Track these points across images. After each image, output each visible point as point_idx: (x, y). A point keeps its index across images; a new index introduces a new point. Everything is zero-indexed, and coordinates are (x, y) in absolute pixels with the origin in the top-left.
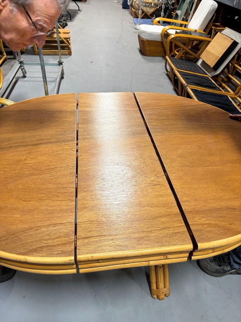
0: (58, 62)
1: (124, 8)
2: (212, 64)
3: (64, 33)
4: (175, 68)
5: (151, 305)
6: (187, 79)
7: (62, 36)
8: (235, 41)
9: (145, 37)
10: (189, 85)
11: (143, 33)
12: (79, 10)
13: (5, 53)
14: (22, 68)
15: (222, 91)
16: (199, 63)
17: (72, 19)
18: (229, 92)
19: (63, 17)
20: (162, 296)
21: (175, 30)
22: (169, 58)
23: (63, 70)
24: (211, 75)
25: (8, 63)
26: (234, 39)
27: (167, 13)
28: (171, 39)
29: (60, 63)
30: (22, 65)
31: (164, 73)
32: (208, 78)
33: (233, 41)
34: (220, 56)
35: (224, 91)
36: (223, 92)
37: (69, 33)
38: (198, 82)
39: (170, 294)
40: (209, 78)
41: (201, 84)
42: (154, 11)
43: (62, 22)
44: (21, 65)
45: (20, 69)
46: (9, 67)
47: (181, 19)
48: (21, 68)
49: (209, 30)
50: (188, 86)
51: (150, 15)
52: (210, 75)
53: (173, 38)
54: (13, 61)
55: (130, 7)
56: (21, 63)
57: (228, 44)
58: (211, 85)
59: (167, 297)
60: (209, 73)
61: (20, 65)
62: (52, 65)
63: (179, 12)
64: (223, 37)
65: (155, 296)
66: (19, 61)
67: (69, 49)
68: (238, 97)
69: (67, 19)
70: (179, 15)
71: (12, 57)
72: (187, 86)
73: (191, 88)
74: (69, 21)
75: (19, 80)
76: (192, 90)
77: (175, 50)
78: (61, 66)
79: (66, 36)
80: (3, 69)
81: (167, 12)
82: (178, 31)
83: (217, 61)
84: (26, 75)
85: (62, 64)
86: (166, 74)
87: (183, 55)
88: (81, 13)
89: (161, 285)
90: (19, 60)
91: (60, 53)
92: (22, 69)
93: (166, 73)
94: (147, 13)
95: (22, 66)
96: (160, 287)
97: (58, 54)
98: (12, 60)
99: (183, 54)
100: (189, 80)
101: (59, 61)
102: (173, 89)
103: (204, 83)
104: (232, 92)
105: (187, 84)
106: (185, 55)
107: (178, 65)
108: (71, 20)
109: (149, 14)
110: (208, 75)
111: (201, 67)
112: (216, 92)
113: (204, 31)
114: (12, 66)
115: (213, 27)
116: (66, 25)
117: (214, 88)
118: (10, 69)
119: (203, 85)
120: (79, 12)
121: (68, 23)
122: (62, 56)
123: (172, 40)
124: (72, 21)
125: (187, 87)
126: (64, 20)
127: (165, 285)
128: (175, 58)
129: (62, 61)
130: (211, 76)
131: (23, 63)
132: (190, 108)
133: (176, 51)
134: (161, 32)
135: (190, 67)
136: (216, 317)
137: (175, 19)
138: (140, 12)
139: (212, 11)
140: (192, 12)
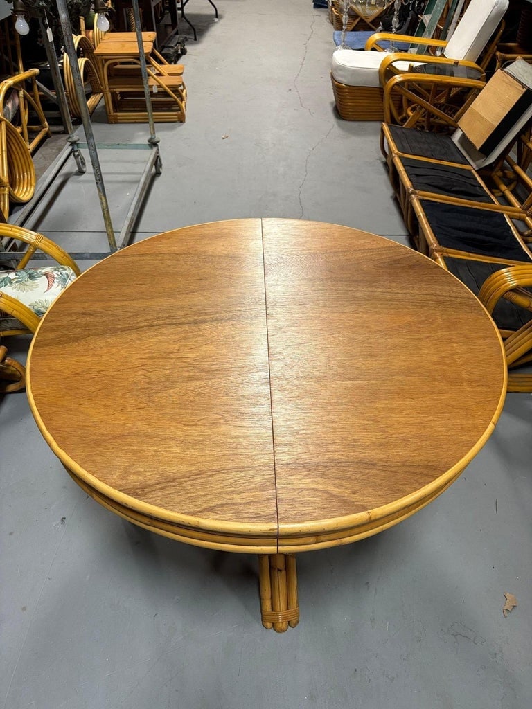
0: (149, 141)
1: (316, 6)
2: (478, 140)
3: (171, 75)
4: (396, 151)
5: (258, 641)
6: (417, 175)
7: (166, 81)
8: (529, 90)
9: (344, 80)
10: (417, 192)
11: (341, 70)
12: (217, 17)
13: (46, 123)
14: (76, 154)
15: (494, 203)
16: (456, 137)
17: (197, 37)
18: (510, 204)
19: (177, 36)
20: (282, 626)
21: (409, 63)
22: (389, 126)
23: (158, 157)
24: (477, 166)
25: (52, 142)
27: (409, 19)
28: (394, 86)
29: (153, 144)
30: (76, 149)
31: (380, 159)
32: (469, 171)
33: (524, 90)
34: (496, 124)
35: (497, 203)
36: (497, 205)
37: (182, 74)
38: (442, 184)
39: (298, 622)
40: (471, 173)
41: (447, 188)
42: (381, 13)
43: (172, 47)
44: (73, 149)
45: (72, 157)
46: (54, 151)
47: (430, 34)
48: (74, 155)
49: (489, 60)
50: (414, 193)
51: (372, 22)
52: (474, 166)
53: (397, 84)
54: (63, 139)
55: (329, 5)
56: (74, 143)
57: (514, 95)
58: (471, 190)
59: (293, 627)
60: (474, 161)
61: (70, 148)
62: (137, 147)
63: (426, 18)
64: (507, 81)
65: (269, 625)
66: (70, 140)
67: (180, 109)
68: (528, 216)
69: (186, 39)
70: (426, 25)
71: (61, 128)
72: (412, 193)
73: (421, 197)
74: (192, 44)
75: (70, 179)
76: (422, 202)
77: (409, 106)
78: (155, 149)
79: (174, 81)
80: (41, 156)
81: (409, 16)
82: (415, 64)
83: (489, 134)
84: (84, 170)
85: (157, 145)
86: (382, 162)
87: (423, 119)
88: (222, 22)
89: (281, 604)
90: (69, 138)
91: (151, 119)
92: (76, 157)
93: (384, 159)
94: (364, 18)
95: (76, 151)
96: (278, 608)
97: (147, 121)
98: (62, 135)
99: (424, 117)
100: (421, 180)
101: (151, 139)
102: (392, 197)
103: (455, 186)
104: (517, 205)
105: (414, 188)
106: (428, 119)
107: (406, 145)
108: (195, 39)
109: (368, 21)
110: (470, 165)
111: (459, 146)
112: (480, 206)
113: (479, 62)
114: (60, 149)
115: (498, 53)
116: (184, 52)
117: (477, 195)
118: (54, 156)
119: (452, 190)
120: (216, 20)
121: (189, 48)
122: (156, 125)
123: (396, 87)
124: (199, 42)
125: (413, 196)
126: (178, 43)
127: (288, 604)
128: (404, 126)
129: (156, 140)
130: (476, 169)
131: (77, 144)
132: (365, 254)
133: (410, 108)
134: (378, 67)
135: (432, 146)
136: (384, 675)
137: (419, 35)
138: (345, 18)
139: (497, 15)
140: (456, 17)
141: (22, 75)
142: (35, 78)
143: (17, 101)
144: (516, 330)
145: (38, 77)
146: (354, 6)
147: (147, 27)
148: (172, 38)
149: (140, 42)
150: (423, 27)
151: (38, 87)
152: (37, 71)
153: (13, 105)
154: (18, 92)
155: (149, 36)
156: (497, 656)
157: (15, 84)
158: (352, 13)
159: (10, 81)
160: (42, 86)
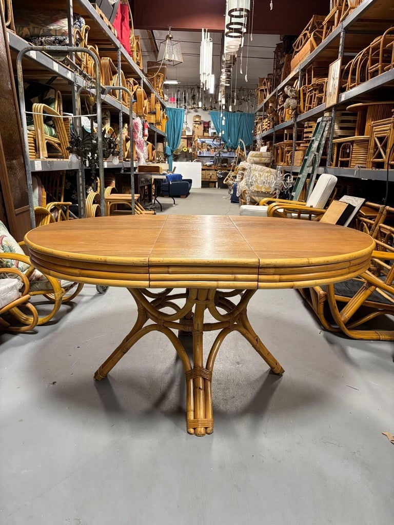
1: (232, 202)
8: (349, 204)
11: (245, 212)
12: (174, 204)
17: (163, 210)
19: (151, 206)
20: (201, 430)
26: (349, 202)
33: (347, 205)
39: (212, 430)
47: (296, 199)
55: (240, 199)
57: (343, 208)
59: (209, 434)
63: (293, 194)
64: (340, 204)
65: (192, 431)
69: (156, 209)
70: (294, 197)
74: (159, 212)
88: (177, 206)
89: (201, 413)
108: (161, 211)
120: (174, 205)
121: (157, 213)
126: (151, 208)
127: (205, 414)
134: (267, 210)
136: (273, 458)
137: (292, 199)
138: (248, 199)
139: (331, 185)
140: (310, 191)
141: (62, 202)
142: (68, 207)
143: (57, 214)
144: (352, 297)
145: (70, 207)
146: (254, 198)
147: (136, 192)
148: (147, 206)
149: (133, 197)
150: (292, 197)
151: (69, 213)
152: (71, 203)
153: (55, 215)
154: (58, 210)
155: (137, 196)
156: (356, 454)
157: (58, 205)
158: (253, 201)
159: (56, 203)
160: (71, 213)
